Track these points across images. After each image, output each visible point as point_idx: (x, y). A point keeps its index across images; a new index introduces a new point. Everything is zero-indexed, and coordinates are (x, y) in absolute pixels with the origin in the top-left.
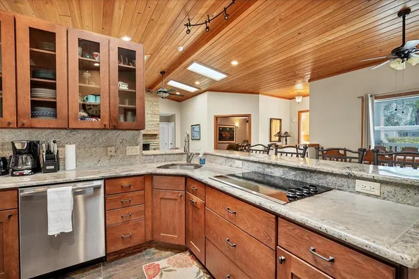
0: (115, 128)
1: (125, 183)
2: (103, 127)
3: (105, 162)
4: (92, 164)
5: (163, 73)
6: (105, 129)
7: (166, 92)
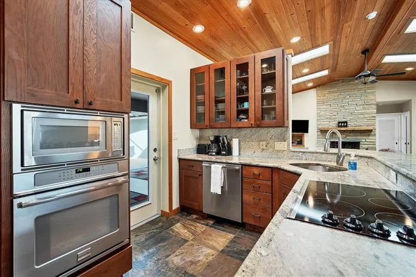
0: (258, 126)
1: (256, 171)
2: (250, 125)
3: (258, 153)
4: (250, 154)
5: (365, 52)
6: (252, 127)
7: (369, 75)
